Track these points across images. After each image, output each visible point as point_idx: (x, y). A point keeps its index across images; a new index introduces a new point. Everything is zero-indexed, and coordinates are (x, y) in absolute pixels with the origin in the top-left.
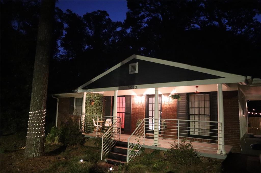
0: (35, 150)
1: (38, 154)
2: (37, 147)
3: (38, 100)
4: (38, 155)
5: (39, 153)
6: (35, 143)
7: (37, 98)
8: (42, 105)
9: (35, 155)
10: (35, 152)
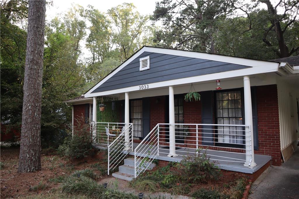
0: (28, 164)
1: (32, 168)
2: (32, 160)
3: (30, 107)
4: (33, 170)
5: (34, 168)
6: (28, 157)
7: (29, 104)
8: (35, 113)
9: (29, 170)
10: (29, 166)
